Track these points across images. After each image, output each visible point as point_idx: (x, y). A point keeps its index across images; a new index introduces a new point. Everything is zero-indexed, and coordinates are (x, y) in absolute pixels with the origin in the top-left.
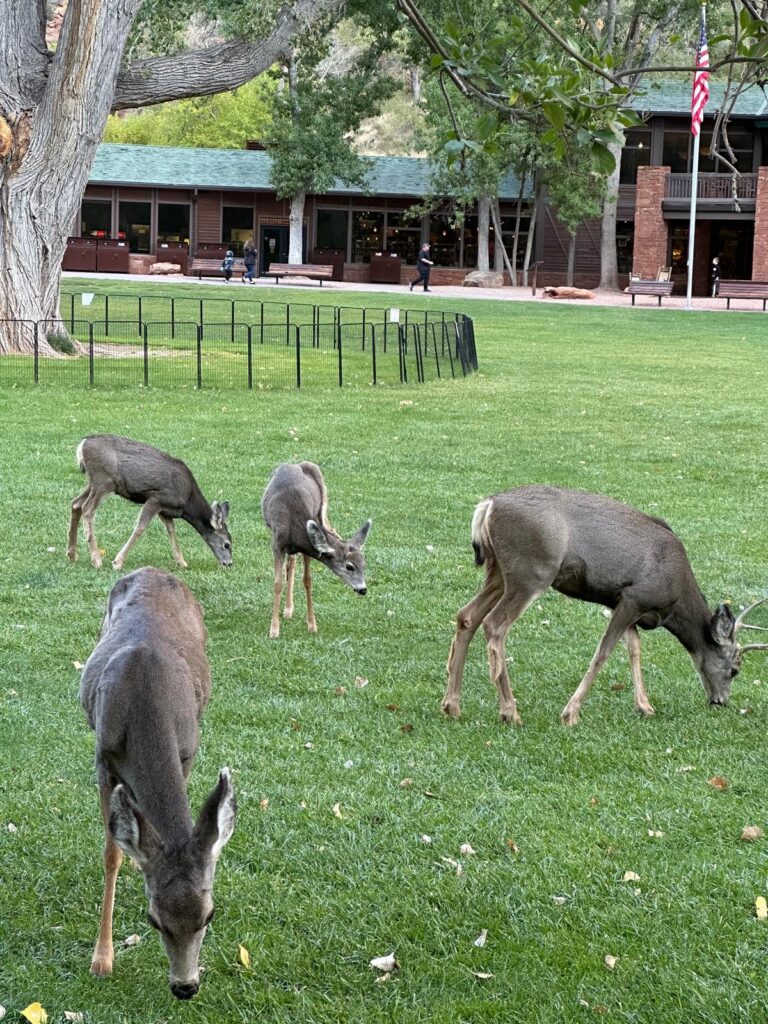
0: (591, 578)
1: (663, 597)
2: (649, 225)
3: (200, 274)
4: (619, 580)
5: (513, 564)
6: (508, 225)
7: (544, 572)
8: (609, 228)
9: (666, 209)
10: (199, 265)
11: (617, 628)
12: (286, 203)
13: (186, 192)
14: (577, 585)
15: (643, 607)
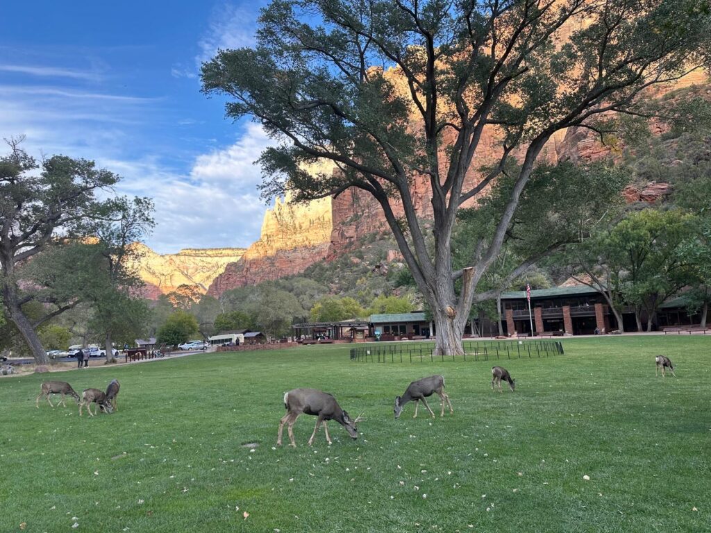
0: (312, 409)
1: (330, 412)
2: (510, 322)
3: (414, 339)
4: (319, 409)
5: (294, 408)
6: (477, 324)
7: (301, 409)
8: (500, 323)
9: (513, 318)
10: (414, 337)
11: (321, 420)
12: (428, 323)
13: (406, 322)
14: (309, 411)
15: (324, 415)
